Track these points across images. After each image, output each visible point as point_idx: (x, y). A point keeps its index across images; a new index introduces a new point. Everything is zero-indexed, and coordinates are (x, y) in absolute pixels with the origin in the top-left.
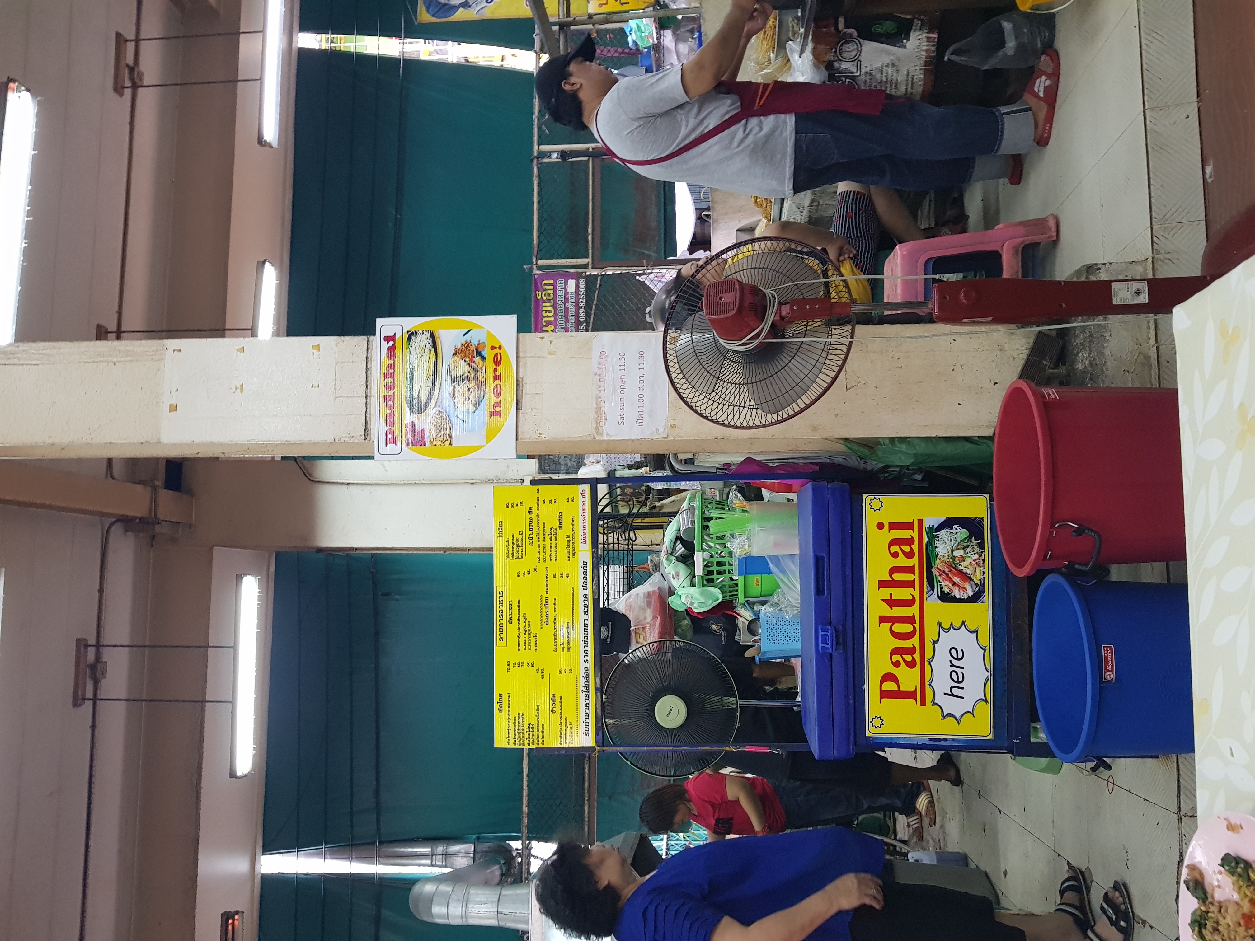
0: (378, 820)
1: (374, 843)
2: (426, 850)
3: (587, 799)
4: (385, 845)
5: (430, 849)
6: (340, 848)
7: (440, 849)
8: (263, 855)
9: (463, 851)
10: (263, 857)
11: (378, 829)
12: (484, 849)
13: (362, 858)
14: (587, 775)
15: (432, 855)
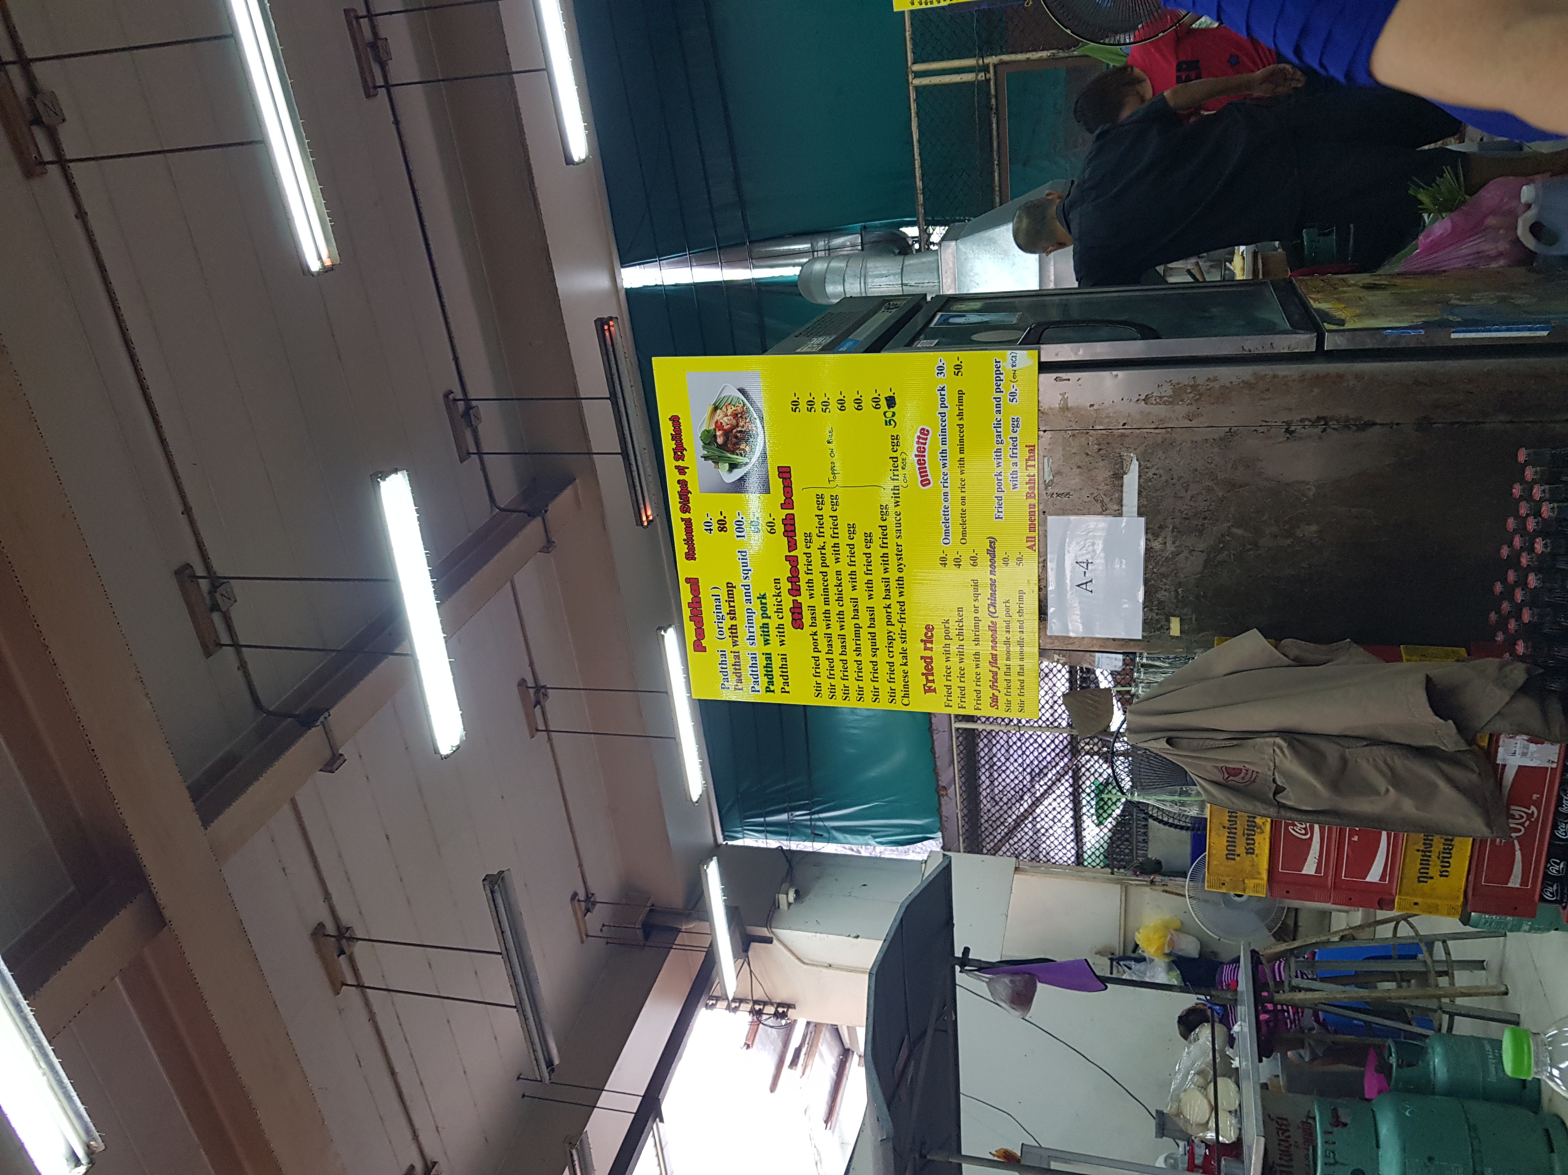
0: (744, 219)
1: (745, 243)
2: (805, 246)
3: (996, 162)
4: (757, 245)
5: (809, 245)
6: (708, 253)
7: (821, 244)
8: (622, 267)
9: (848, 243)
10: (623, 270)
11: (746, 226)
12: (873, 240)
13: (732, 263)
14: (995, 133)
15: (813, 252)
